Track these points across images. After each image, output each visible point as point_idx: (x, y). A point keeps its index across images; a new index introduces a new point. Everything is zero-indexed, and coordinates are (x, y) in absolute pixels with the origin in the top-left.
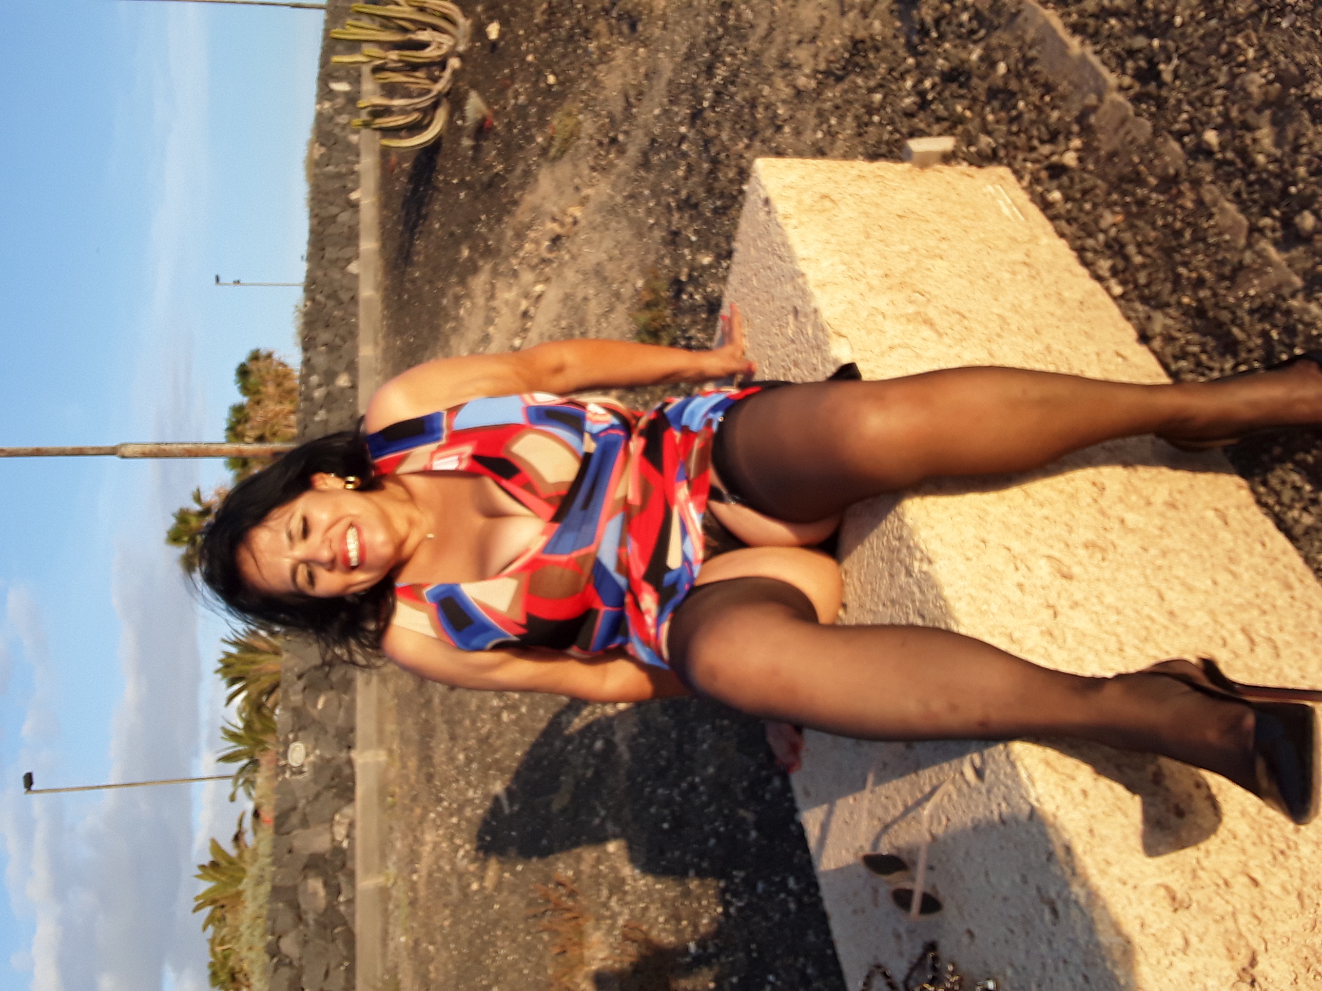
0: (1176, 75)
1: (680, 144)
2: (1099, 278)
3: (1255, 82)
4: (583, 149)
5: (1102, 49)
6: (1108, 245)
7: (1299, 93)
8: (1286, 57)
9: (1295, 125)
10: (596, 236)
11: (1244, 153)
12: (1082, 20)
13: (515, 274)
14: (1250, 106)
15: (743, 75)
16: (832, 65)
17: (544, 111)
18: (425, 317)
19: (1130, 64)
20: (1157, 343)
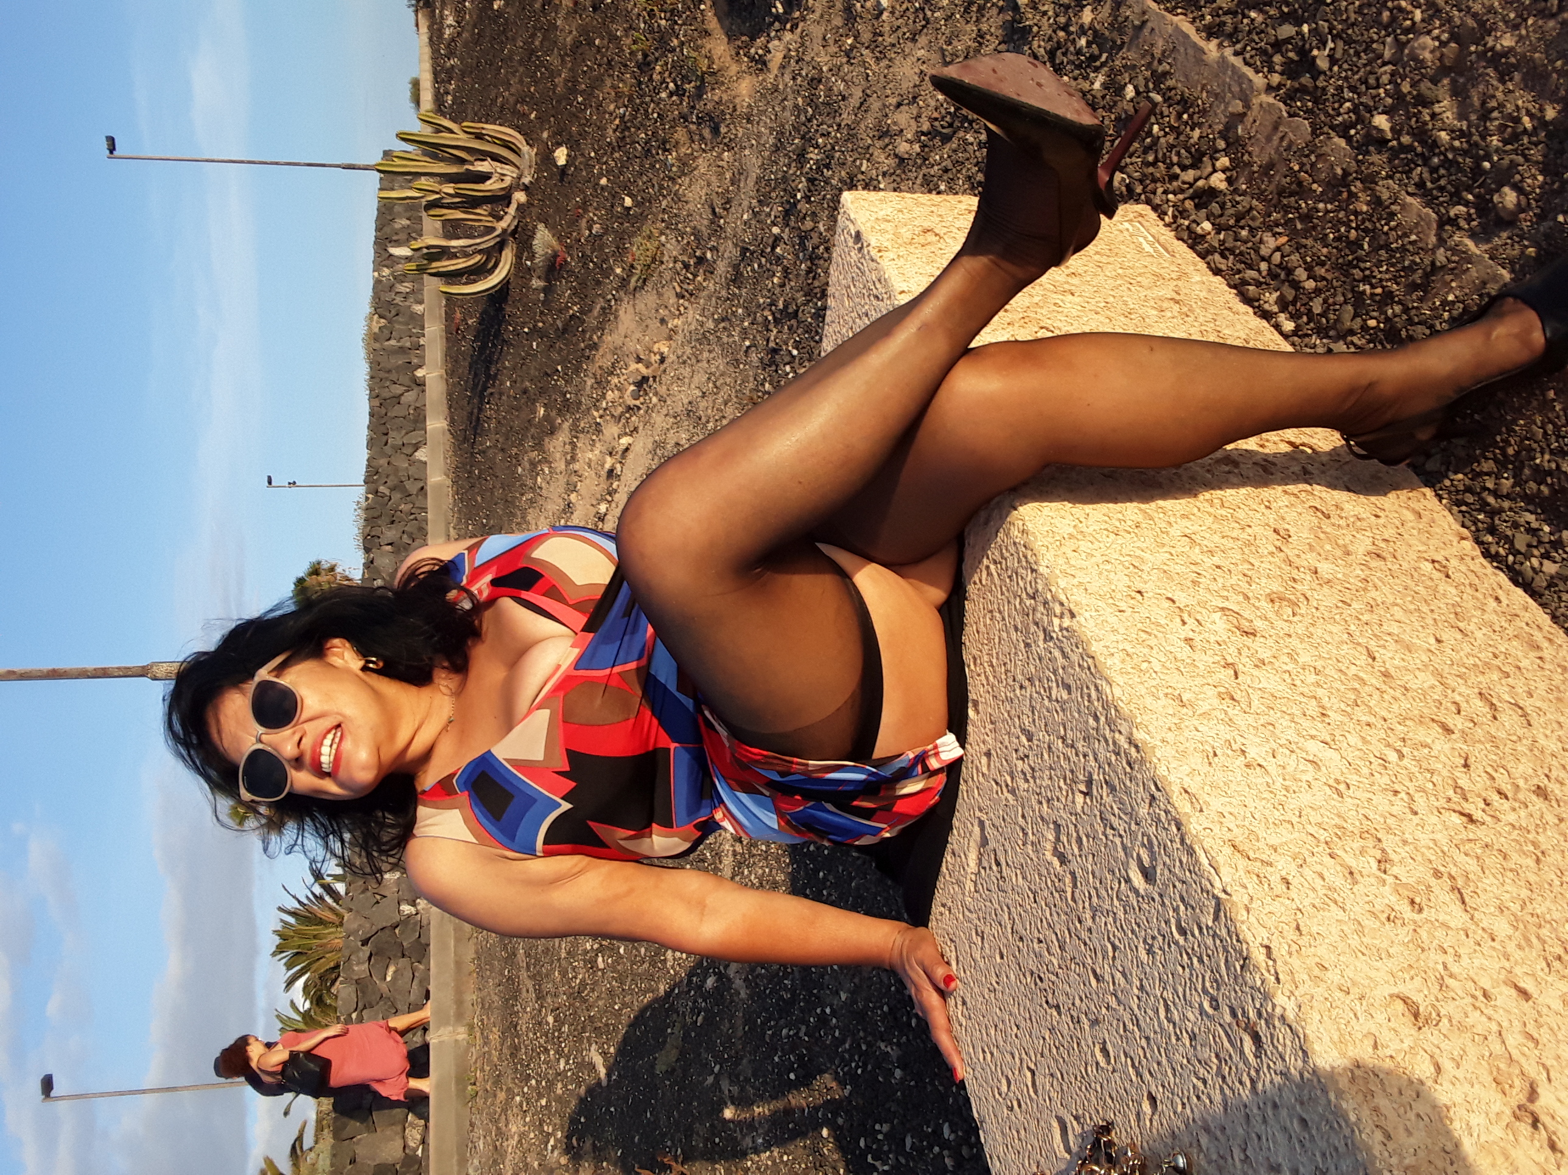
0: (1332, 59)
1: (773, 248)
3: (1427, 46)
4: (667, 275)
5: (1244, 48)
7: (1480, 48)
8: (1460, 11)
9: (1481, 87)
10: (686, 371)
11: (1423, 134)
12: (1217, 19)
13: (598, 429)
14: (1423, 76)
15: (837, 155)
16: (936, 124)
17: (622, 237)
18: (498, 492)
19: (1277, 59)
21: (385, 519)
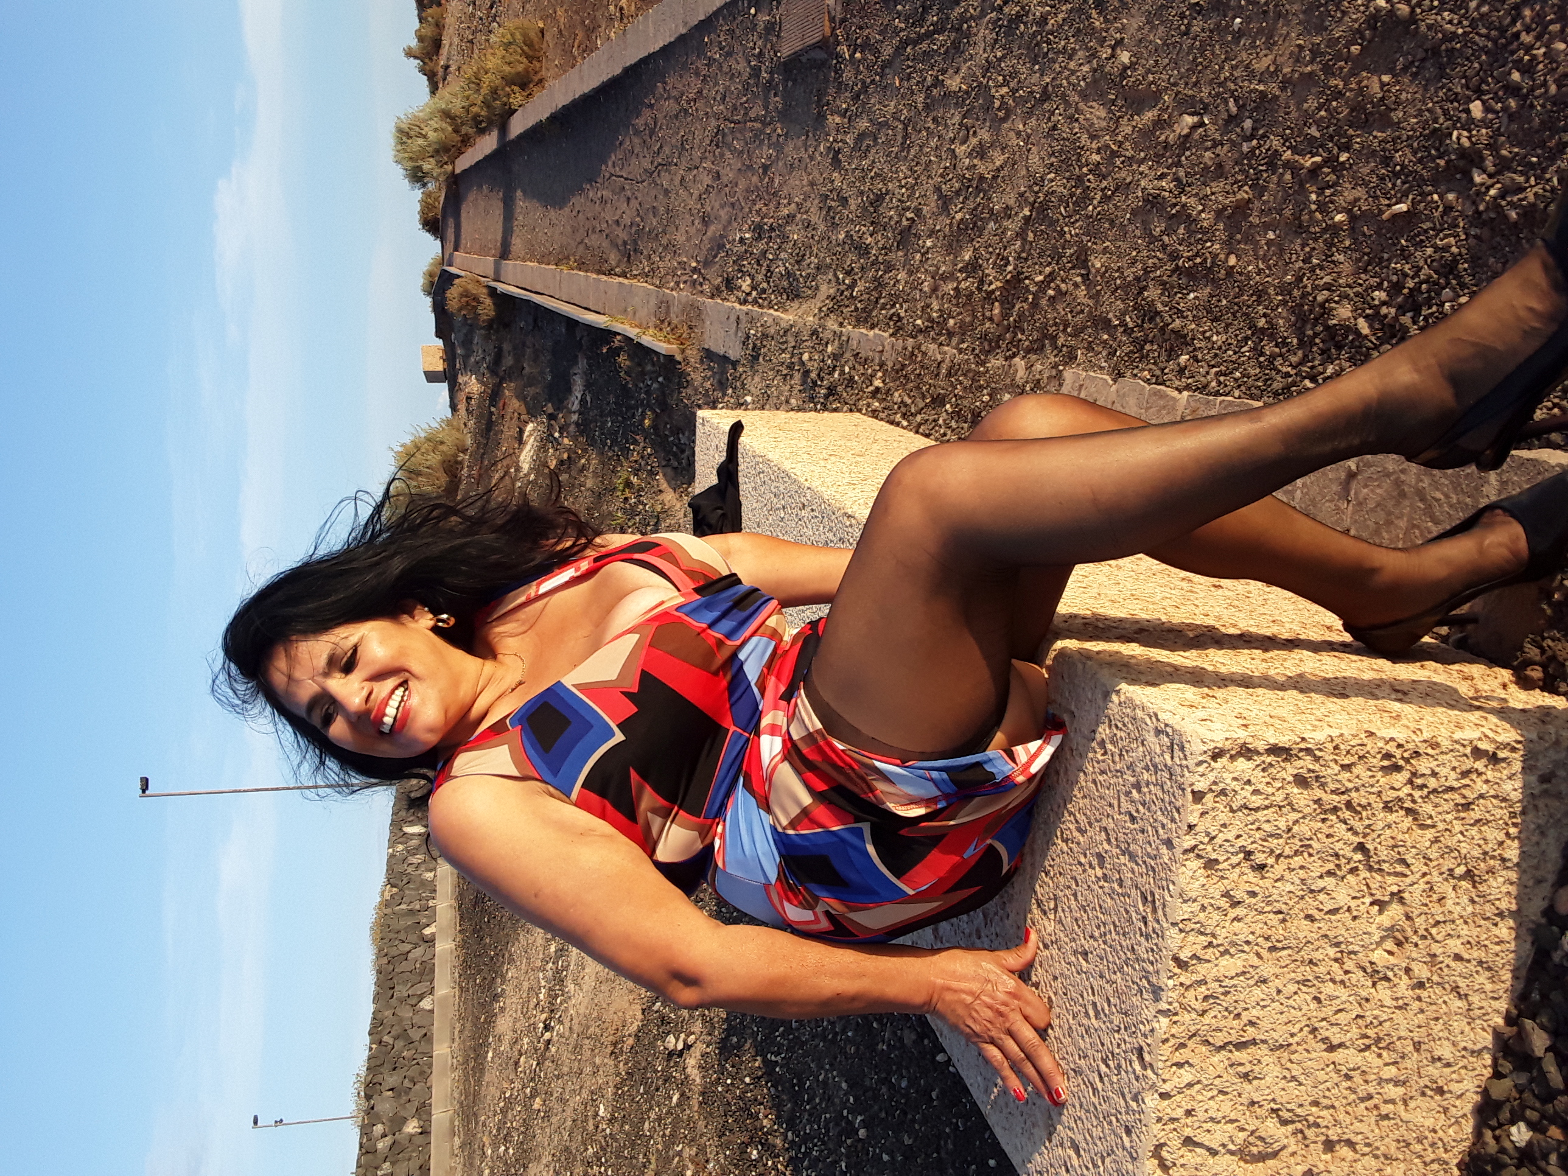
0: (906, 311)
2: (898, 424)
3: (926, 287)
6: (899, 408)
11: (931, 320)
19: (891, 323)
20: (921, 430)
21: (388, 1066)
